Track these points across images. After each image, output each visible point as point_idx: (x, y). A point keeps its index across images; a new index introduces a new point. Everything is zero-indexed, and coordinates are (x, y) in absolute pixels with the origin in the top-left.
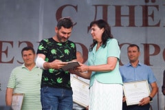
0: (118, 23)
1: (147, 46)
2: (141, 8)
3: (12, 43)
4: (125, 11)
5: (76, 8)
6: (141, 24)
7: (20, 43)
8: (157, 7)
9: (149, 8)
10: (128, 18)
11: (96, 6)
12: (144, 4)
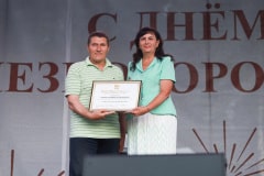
0: (171, 36)
1: (209, 66)
2: (202, 16)
3: (30, 65)
4: (180, 19)
5: (115, 17)
6: (202, 36)
7: (41, 65)
8: (222, 13)
9: (212, 15)
10: (184, 29)
11: (141, 14)
12: (205, 10)
